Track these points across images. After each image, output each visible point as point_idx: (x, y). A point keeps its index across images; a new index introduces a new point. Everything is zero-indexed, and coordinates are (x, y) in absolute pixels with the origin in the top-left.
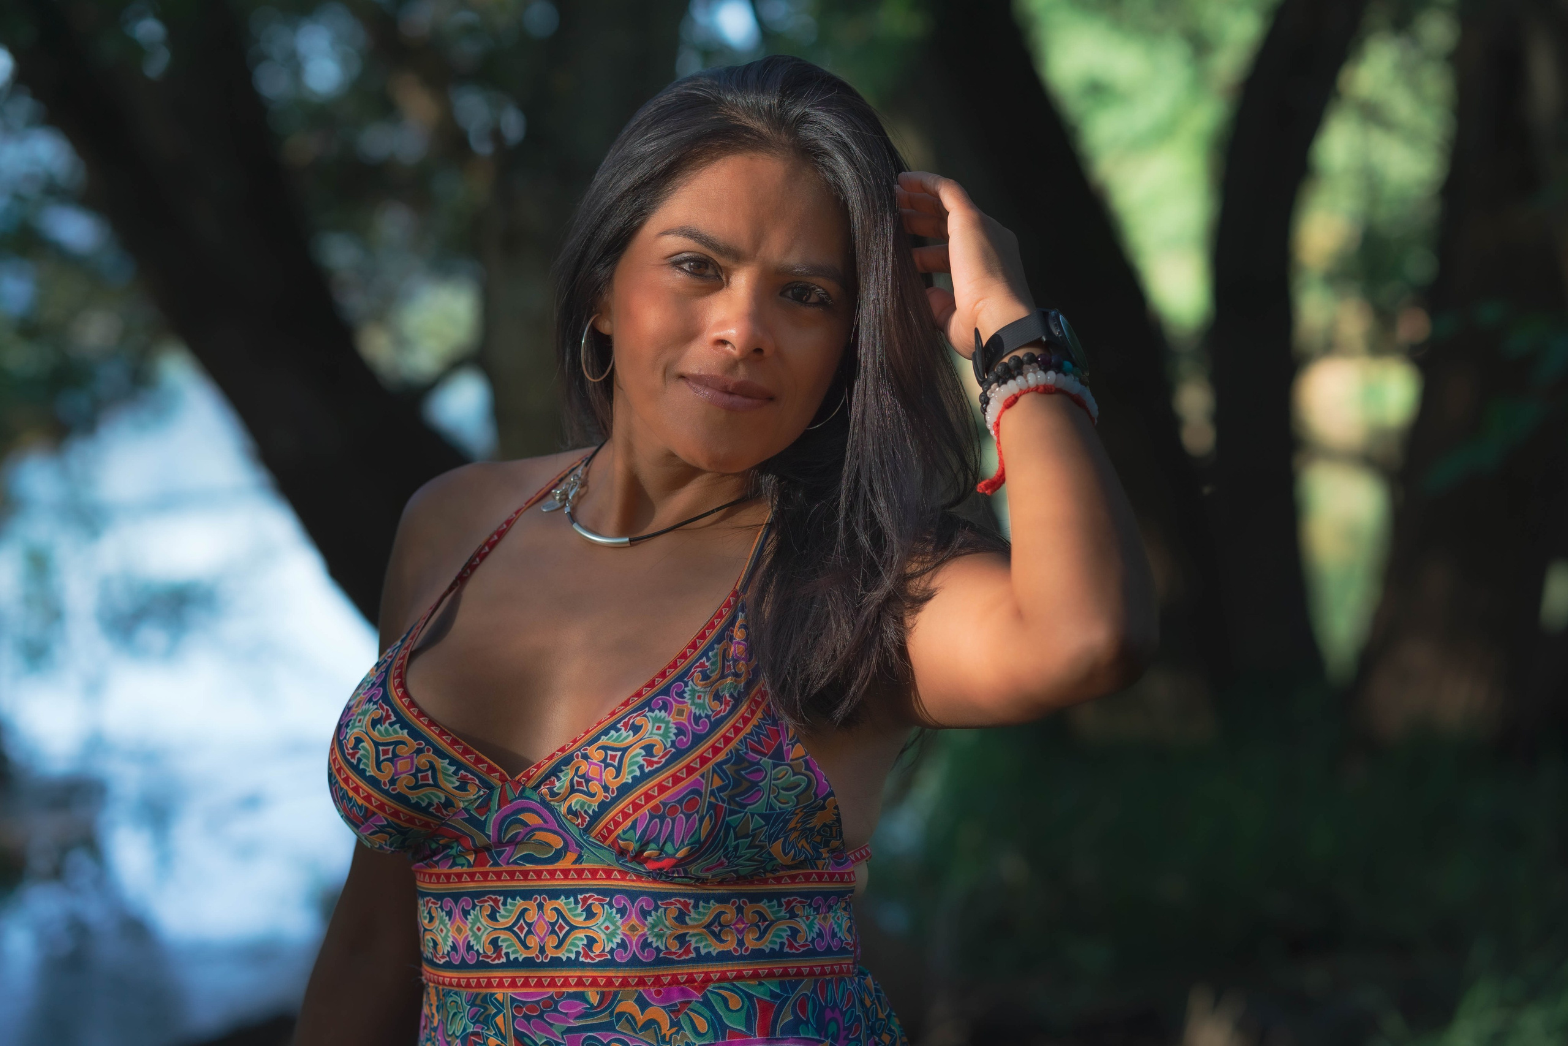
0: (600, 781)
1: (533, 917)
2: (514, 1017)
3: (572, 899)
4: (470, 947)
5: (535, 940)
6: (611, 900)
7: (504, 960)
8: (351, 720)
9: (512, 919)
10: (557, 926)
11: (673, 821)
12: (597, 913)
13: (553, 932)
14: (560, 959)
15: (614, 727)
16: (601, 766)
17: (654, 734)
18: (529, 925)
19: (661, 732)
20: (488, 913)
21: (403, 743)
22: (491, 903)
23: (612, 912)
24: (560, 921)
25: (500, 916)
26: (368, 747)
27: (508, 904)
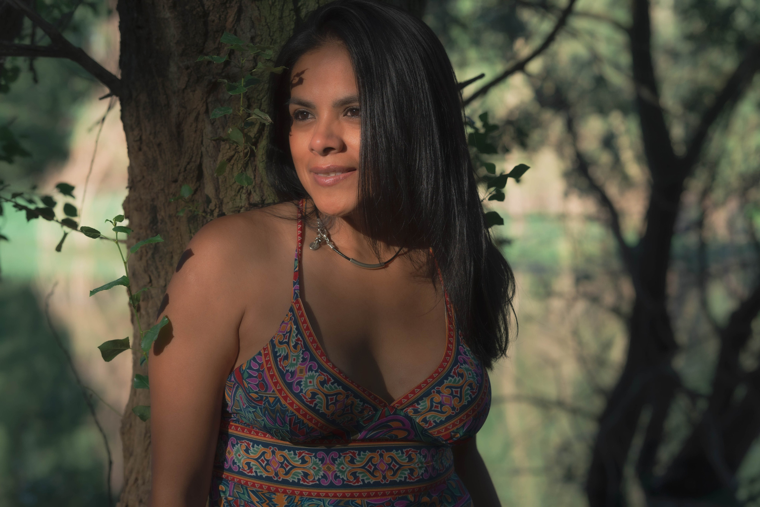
25: (356, 461)
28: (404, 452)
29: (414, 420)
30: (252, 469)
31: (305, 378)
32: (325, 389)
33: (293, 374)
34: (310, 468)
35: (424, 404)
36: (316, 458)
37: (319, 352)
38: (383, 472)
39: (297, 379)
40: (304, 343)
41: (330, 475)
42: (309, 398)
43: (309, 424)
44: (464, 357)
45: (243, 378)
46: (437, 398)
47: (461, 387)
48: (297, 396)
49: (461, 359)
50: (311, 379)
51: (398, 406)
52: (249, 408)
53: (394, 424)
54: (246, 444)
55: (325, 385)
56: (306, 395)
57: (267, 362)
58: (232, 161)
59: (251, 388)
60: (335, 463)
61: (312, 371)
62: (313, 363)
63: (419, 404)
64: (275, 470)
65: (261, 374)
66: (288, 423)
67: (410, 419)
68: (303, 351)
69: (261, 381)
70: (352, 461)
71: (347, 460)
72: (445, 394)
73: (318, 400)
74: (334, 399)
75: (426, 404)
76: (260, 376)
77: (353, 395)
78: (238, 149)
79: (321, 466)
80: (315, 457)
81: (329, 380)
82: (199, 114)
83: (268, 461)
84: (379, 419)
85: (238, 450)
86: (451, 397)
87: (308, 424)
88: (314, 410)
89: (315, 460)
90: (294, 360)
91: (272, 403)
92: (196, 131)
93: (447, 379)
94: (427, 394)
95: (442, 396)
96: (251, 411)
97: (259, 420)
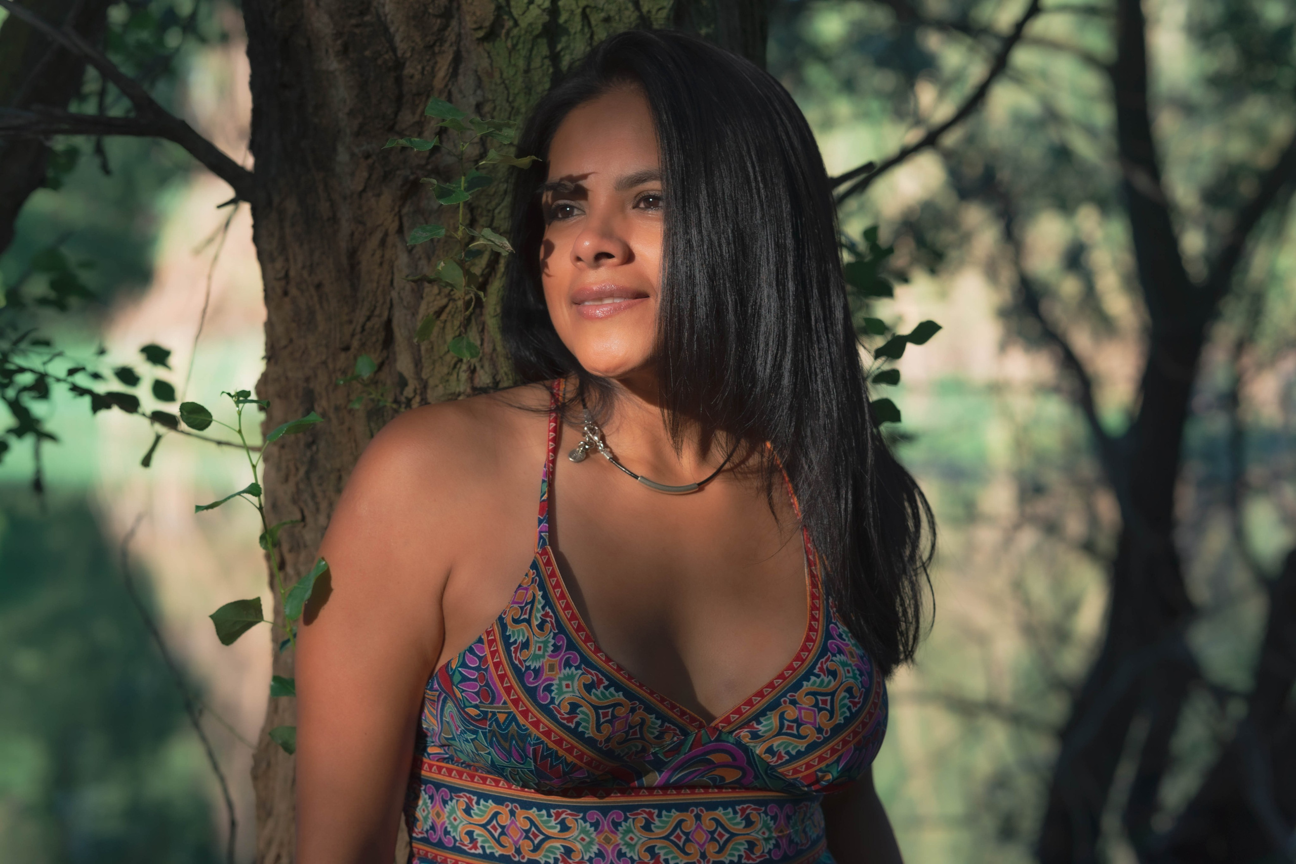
25: (655, 827)
28: (738, 811)
29: (752, 750)
30: (477, 842)
31: (557, 678)
32: (593, 697)
33: (538, 672)
34: (575, 839)
35: (768, 722)
36: (585, 821)
37: (582, 635)
38: (702, 846)
39: (546, 680)
40: (557, 620)
41: (610, 851)
42: (567, 714)
43: (567, 758)
44: (838, 643)
45: (453, 684)
46: (791, 713)
47: (832, 694)
48: (545, 709)
49: (833, 646)
50: (568, 680)
51: (723, 727)
52: (466, 733)
53: (715, 758)
54: (466, 800)
55: (594, 690)
56: (560, 708)
57: (493, 654)
58: (444, 317)
59: (467, 699)
60: (618, 830)
61: (570, 666)
62: (572, 654)
63: (759, 723)
64: (516, 843)
65: (484, 674)
66: (531, 757)
67: (746, 749)
68: (555, 634)
69: (483, 686)
70: (647, 827)
71: (639, 825)
72: (804, 706)
73: (581, 716)
74: (610, 713)
75: (771, 723)
76: (482, 678)
77: (643, 707)
78: (454, 294)
79: (593, 836)
80: (584, 819)
81: (600, 681)
82: (386, 234)
83: (503, 827)
84: (690, 749)
85: (453, 811)
86: (814, 711)
87: (565, 758)
88: (574, 732)
89: (584, 825)
90: (540, 648)
91: (504, 723)
92: (381, 264)
93: (808, 680)
94: (774, 706)
95: (800, 709)
96: (469, 738)
97: (482, 753)
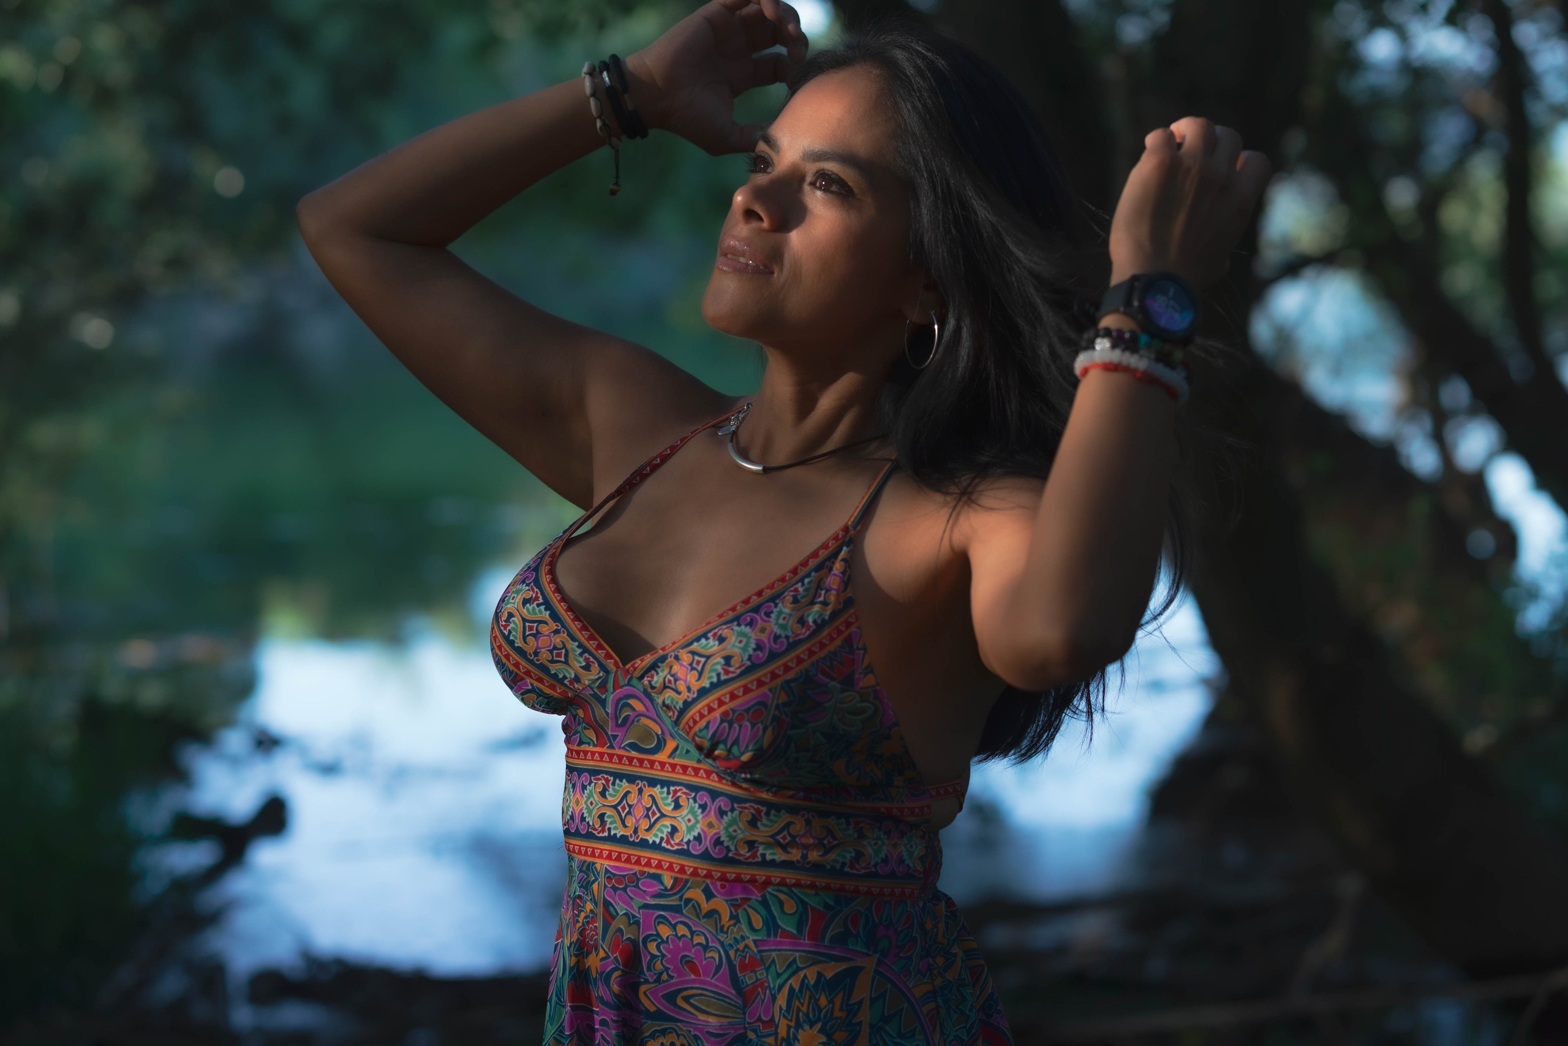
0: (685, 681)
1: (634, 800)
2: (605, 886)
3: (665, 789)
4: (583, 819)
5: (632, 820)
6: (695, 796)
7: (606, 834)
8: (507, 596)
9: (618, 798)
10: (651, 811)
11: (740, 726)
12: (682, 806)
13: (647, 816)
14: (647, 841)
15: (705, 636)
16: (687, 668)
17: (736, 647)
18: (630, 806)
19: (742, 645)
20: (600, 790)
21: (545, 623)
22: (603, 782)
23: (695, 807)
24: (654, 807)
26: (517, 622)
27: (616, 784)
